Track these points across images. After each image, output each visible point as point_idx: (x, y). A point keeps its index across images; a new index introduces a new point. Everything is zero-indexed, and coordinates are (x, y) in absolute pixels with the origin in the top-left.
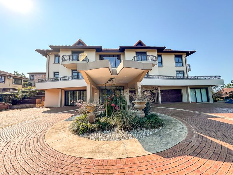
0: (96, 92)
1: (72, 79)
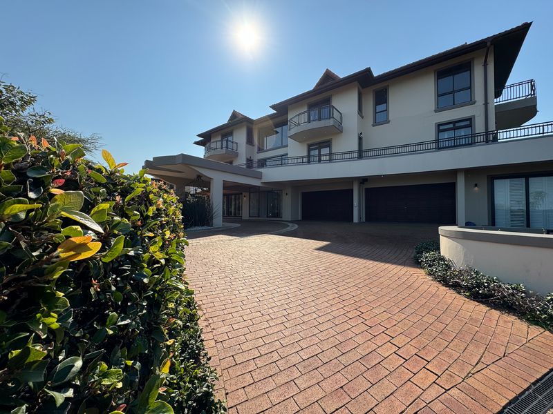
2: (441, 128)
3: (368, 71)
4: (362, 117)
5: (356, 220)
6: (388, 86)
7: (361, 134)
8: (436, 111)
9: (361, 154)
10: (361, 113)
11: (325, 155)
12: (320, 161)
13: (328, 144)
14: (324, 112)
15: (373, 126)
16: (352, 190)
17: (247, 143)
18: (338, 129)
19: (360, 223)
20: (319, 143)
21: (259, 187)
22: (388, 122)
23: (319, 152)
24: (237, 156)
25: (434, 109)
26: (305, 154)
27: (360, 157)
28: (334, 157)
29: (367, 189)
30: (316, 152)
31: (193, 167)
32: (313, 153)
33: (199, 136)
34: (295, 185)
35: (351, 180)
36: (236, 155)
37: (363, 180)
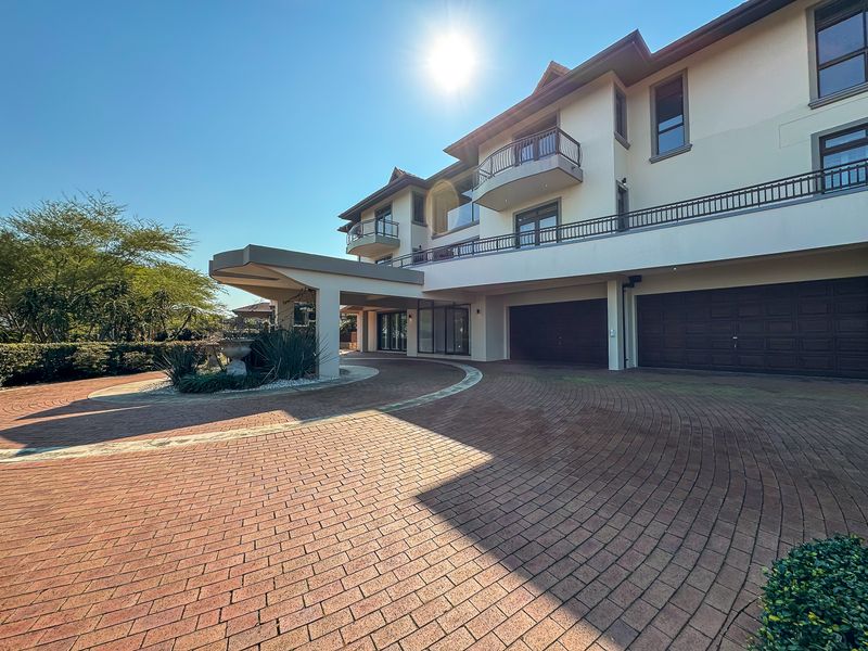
2: (830, 144)
3: (635, 39)
4: (627, 147)
5: (614, 364)
6: (686, 69)
7: (624, 181)
8: (813, 106)
9: (623, 221)
10: (625, 137)
11: (548, 230)
12: (538, 243)
13: (553, 209)
14: (546, 143)
15: (652, 161)
16: (605, 301)
17: (413, 223)
18: (572, 177)
19: (626, 371)
20: (537, 210)
21: (419, 300)
22: (688, 148)
23: (537, 225)
24: (399, 246)
25: (808, 101)
26: (510, 230)
27: (623, 228)
28: (565, 233)
29: (639, 298)
30: (532, 226)
31: (274, 269)
32: (524, 229)
33: (343, 216)
34: (493, 294)
35: (602, 280)
36: (397, 244)
37: (631, 279)
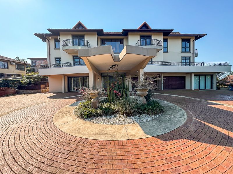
0: (98, 79)
1: (74, 65)
